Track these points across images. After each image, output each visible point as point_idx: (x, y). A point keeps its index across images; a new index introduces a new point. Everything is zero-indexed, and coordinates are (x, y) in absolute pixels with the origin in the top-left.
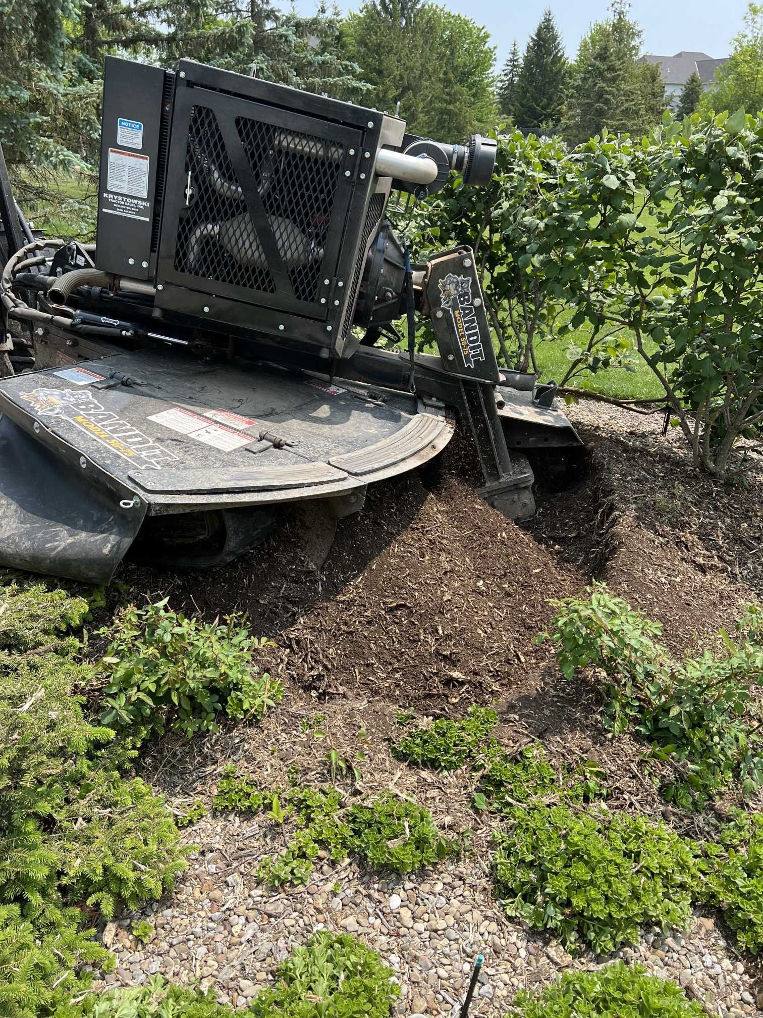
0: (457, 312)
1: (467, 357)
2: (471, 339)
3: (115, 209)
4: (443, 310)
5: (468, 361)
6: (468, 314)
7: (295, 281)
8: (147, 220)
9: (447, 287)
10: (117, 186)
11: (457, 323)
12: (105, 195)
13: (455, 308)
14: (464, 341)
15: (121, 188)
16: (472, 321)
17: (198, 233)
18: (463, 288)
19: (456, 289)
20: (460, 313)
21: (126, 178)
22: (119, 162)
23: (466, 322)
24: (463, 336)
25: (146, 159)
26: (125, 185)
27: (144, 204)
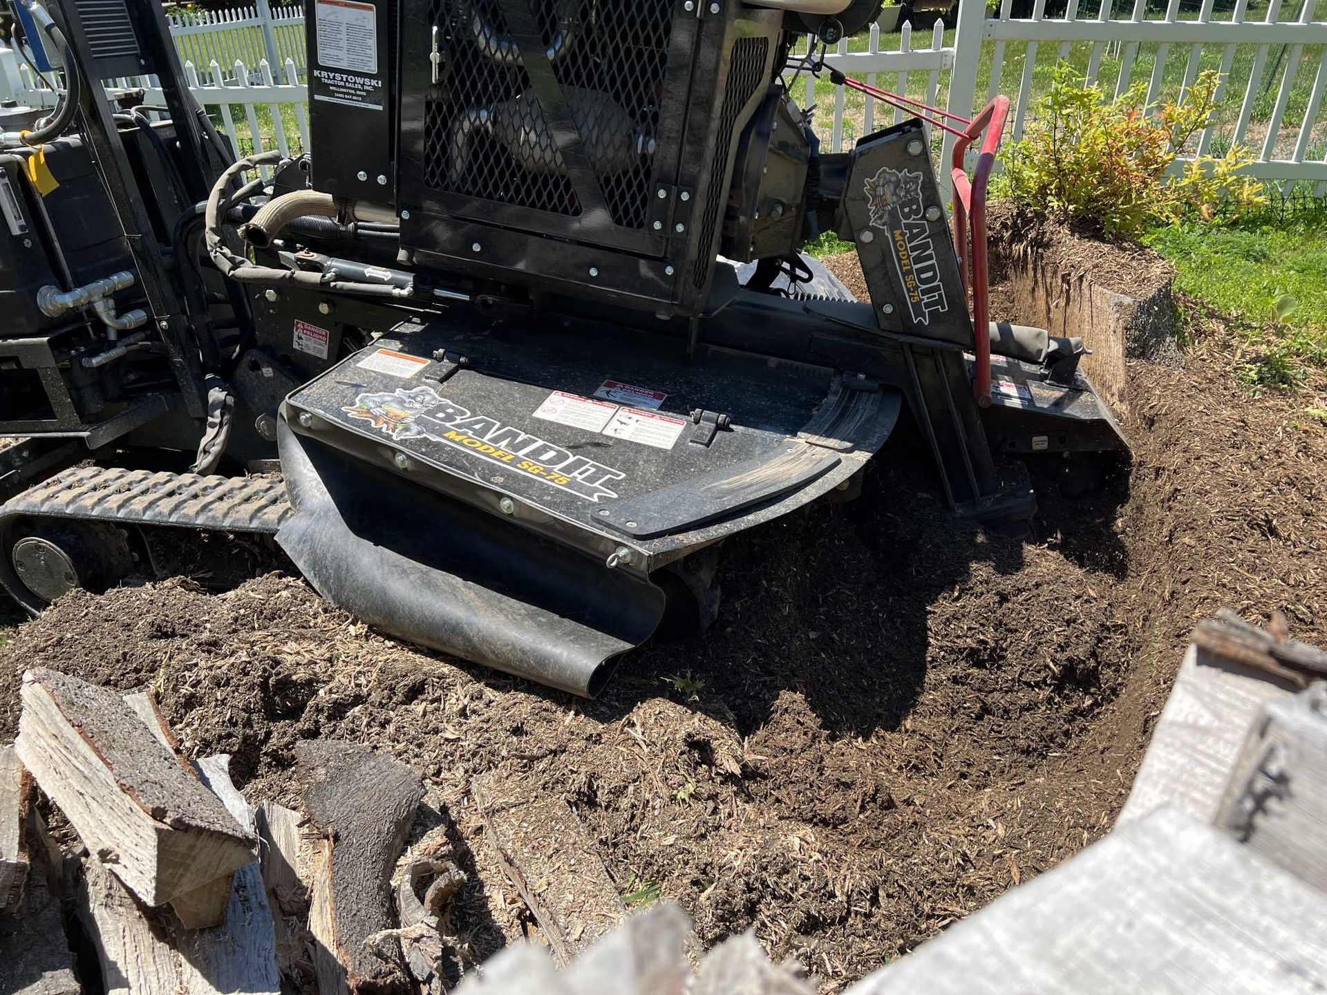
0: (897, 232)
1: (917, 306)
2: (923, 276)
3: (332, 94)
4: (874, 230)
5: (919, 313)
6: (918, 235)
7: (611, 195)
8: (380, 108)
9: (880, 191)
10: (330, 57)
11: (897, 252)
12: (316, 73)
13: (894, 224)
14: (912, 280)
15: (338, 60)
16: (925, 247)
17: (466, 125)
18: (908, 192)
19: (895, 194)
20: (903, 234)
21: (344, 44)
22: (332, 18)
23: (913, 249)
24: (910, 272)
25: (371, 9)
26: (342, 54)
27: (374, 82)
